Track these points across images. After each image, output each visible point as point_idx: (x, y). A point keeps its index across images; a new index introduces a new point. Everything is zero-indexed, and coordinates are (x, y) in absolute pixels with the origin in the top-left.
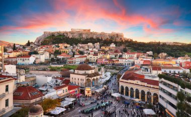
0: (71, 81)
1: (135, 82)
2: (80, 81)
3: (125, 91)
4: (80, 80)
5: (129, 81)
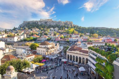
0: (37, 52)
1: (76, 52)
3: (70, 57)
4: (42, 51)
5: (73, 51)
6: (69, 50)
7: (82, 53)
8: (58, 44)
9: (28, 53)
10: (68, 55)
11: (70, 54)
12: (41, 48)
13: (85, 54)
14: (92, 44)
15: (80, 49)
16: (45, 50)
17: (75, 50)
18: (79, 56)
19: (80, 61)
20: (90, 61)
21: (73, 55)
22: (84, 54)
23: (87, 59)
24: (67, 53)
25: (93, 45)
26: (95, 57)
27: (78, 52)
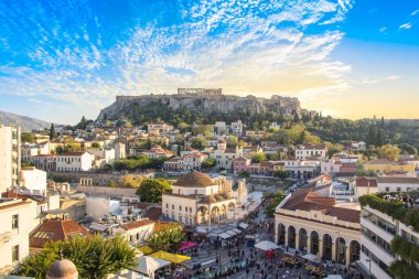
0: (164, 211)
1: (310, 214)
2: (183, 212)
3: (287, 235)
4: (183, 209)
5: (298, 213)
6: (284, 207)
7: (334, 220)
8: (242, 183)
9: (130, 212)
10: (282, 227)
11: (288, 223)
12: (179, 195)
13: (347, 224)
14: (374, 184)
15: (326, 205)
16: (192, 203)
17: (306, 207)
18: (322, 231)
19: (328, 251)
20: (367, 252)
21: (298, 225)
22: (342, 223)
23: (355, 243)
24: (278, 220)
25: (381, 188)
26: (388, 238)
27: (320, 215)
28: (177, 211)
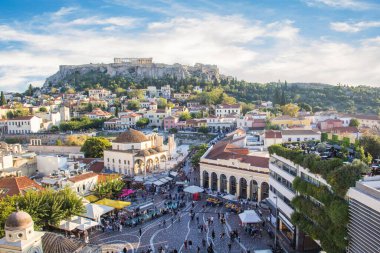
0: (106, 165)
1: (229, 162)
2: (123, 165)
3: (210, 180)
4: (122, 162)
5: (219, 161)
6: (207, 157)
7: (248, 166)
8: (172, 138)
9: (76, 167)
10: (206, 174)
11: (210, 170)
12: (118, 151)
13: (259, 169)
14: (279, 136)
15: (242, 154)
16: (130, 157)
17: (226, 156)
18: (239, 175)
19: (243, 191)
20: (275, 191)
21: (219, 171)
22: (254, 168)
23: (265, 185)
24: (203, 168)
25: (285, 139)
26: (291, 179)
27: (237, 163)
28: (117, 164)
